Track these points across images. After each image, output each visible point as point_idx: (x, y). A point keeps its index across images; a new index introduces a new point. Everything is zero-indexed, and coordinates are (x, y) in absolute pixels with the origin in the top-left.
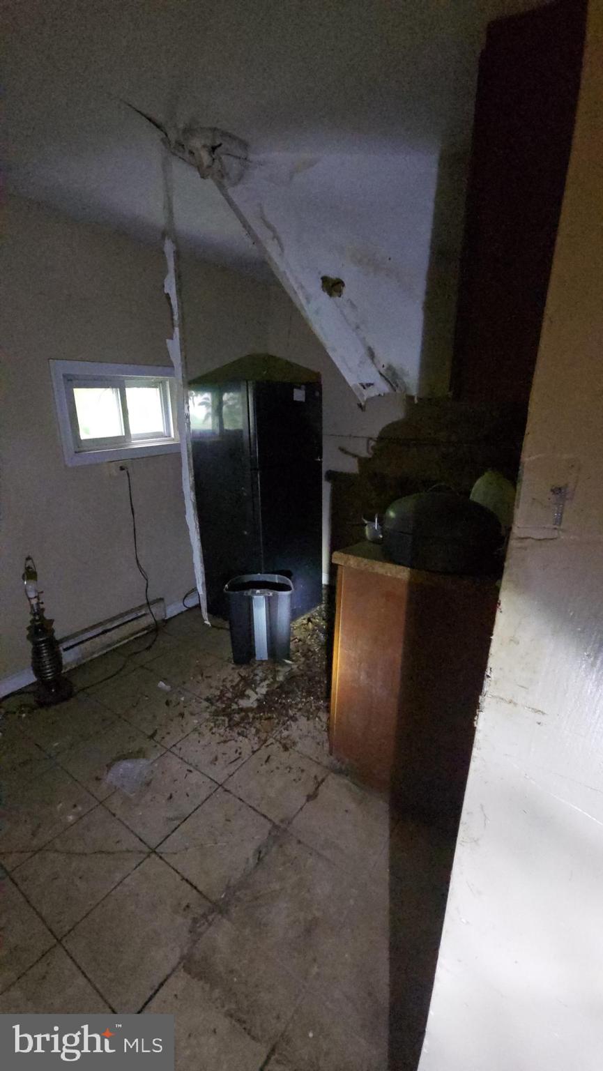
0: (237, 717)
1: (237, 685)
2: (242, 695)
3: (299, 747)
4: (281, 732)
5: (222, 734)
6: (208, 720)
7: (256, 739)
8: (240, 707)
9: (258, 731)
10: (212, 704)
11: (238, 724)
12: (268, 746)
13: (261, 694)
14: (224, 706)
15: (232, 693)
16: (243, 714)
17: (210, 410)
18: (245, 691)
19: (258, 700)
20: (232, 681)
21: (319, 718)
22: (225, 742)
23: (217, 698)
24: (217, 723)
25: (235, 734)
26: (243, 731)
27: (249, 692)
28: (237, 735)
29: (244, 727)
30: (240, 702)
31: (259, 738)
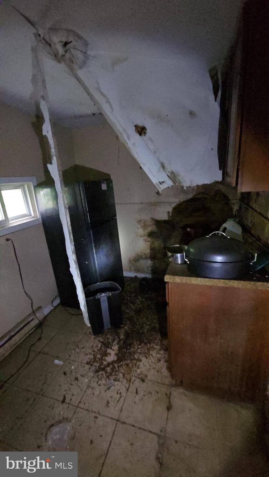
0: (109, 369)
1: (101, 348)
2: (106, 354)
5: (105, 384)
7: (125, 380)
8: (108, 362)
9: (124, 375)
10: (92, 365)
12: (133, 383)
13: (116, 350)
14: (99, 364)
15: (100, 354)
16: (111, 366)
18: (106, 351)
19: (116, 354)
22: (109, 388)
24: (99, 377)
25: (112, 381)
27: (109, 351)
28: (114, 382)
29: (115, 375)
30: (107, 358)
31: (127, 379)
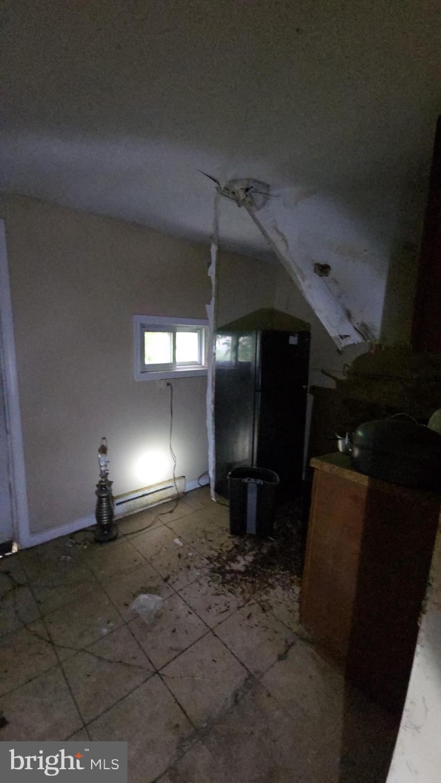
0: (228, 577)
1: (231, 551)
2: (234, 559)
3: (275, 611)
4: (261, 596)
5: (216, 588)
6: (206, 575)
7: (241, 597)
8: (232, 568)
9: (243, 592)
10: (211, 562)
11: (228, 582)
12: (249, 605)
13: (249, 561)
14: (219, 565)
15: (227, 556)
16: (233, 575)
17: (230, 348)
18: (236, 557)
19: (246, 566)
20: (227, 546)
21: (293, 590)
22: (218, 595)
23: (215, 558)
24: (214, 578)
25: (226, 590)
26: (232, 589)
27: (239, 558)
28: (227, 591)
29: (233, 586)
30: (232, 564)
31: (244, 597)
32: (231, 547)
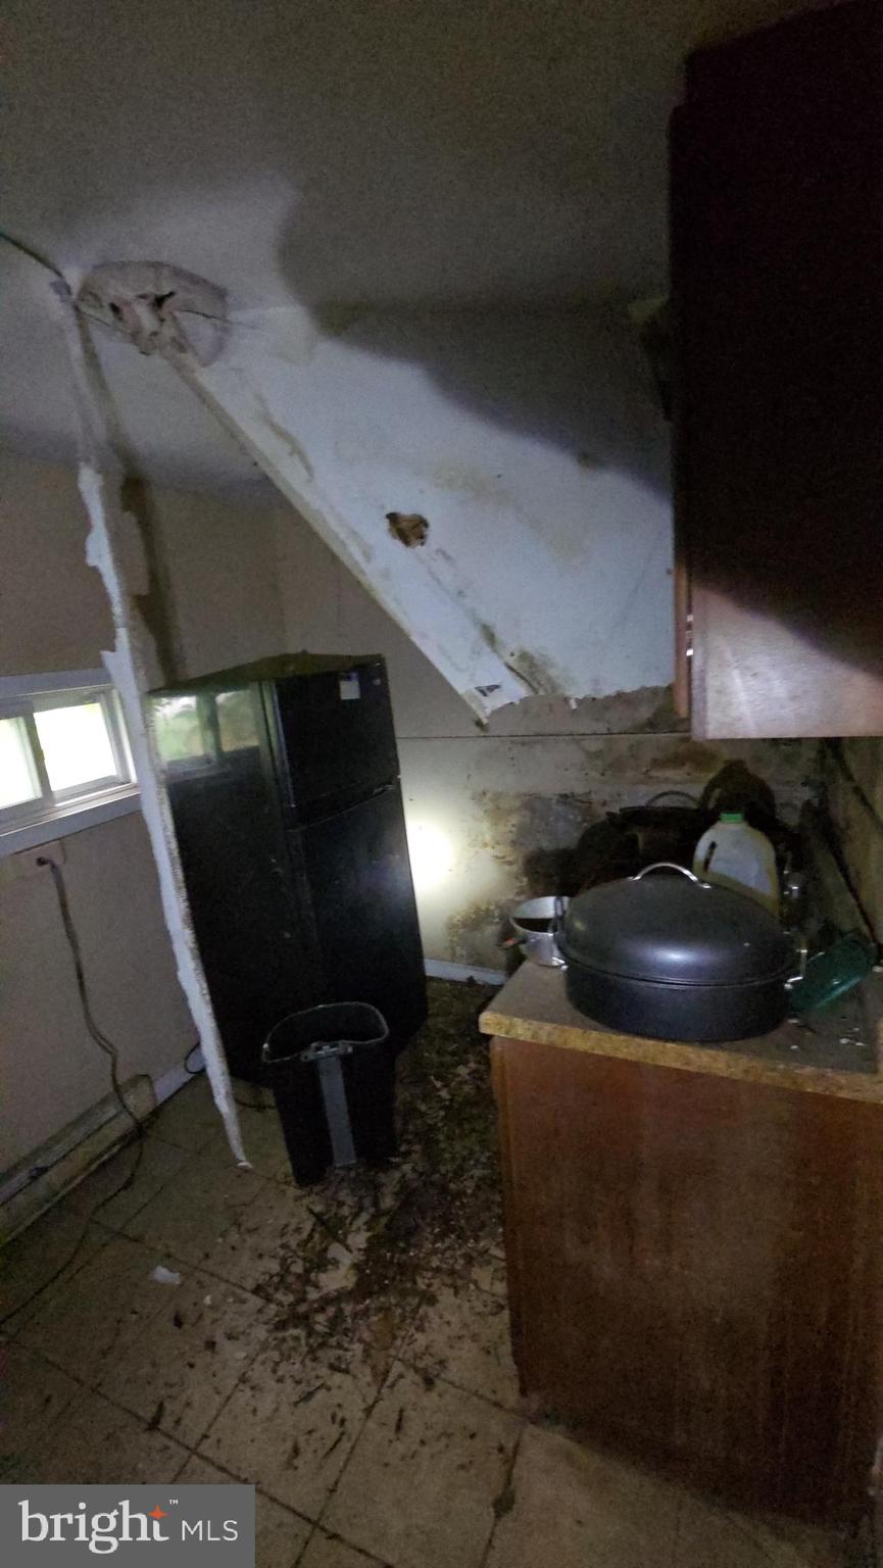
0: (321, 1321)
1: (311, 1236)
2: (322, 1263)
4: (412, 1339)
5: (299, 1377)
6: (265, 1346)
7: (368, 1371)
8: (324, 1292)
10: (269, 1299)
12: (392, 1386)
14: (291, 1299)
15: (304, 1259)
16: (331, 1310)
19: (356, 1266)
20: (298, 1230)
22: (308, 1397)
23: (276, 1279)
24: (285, 1347)
32: (308, 1226)
